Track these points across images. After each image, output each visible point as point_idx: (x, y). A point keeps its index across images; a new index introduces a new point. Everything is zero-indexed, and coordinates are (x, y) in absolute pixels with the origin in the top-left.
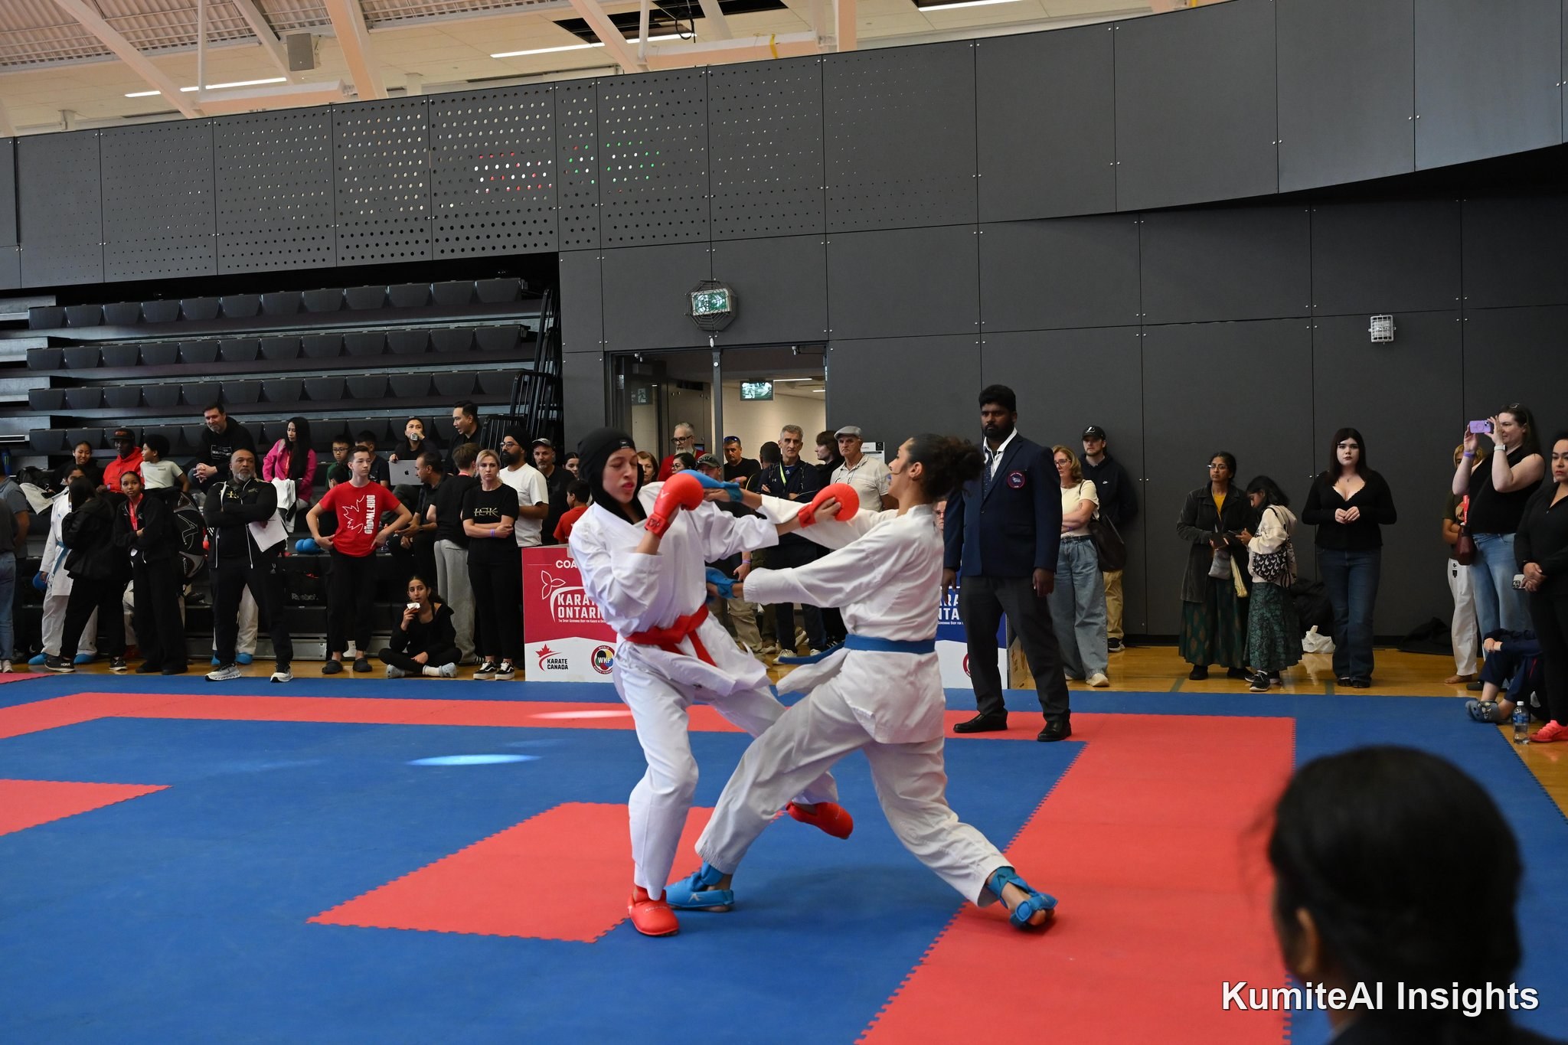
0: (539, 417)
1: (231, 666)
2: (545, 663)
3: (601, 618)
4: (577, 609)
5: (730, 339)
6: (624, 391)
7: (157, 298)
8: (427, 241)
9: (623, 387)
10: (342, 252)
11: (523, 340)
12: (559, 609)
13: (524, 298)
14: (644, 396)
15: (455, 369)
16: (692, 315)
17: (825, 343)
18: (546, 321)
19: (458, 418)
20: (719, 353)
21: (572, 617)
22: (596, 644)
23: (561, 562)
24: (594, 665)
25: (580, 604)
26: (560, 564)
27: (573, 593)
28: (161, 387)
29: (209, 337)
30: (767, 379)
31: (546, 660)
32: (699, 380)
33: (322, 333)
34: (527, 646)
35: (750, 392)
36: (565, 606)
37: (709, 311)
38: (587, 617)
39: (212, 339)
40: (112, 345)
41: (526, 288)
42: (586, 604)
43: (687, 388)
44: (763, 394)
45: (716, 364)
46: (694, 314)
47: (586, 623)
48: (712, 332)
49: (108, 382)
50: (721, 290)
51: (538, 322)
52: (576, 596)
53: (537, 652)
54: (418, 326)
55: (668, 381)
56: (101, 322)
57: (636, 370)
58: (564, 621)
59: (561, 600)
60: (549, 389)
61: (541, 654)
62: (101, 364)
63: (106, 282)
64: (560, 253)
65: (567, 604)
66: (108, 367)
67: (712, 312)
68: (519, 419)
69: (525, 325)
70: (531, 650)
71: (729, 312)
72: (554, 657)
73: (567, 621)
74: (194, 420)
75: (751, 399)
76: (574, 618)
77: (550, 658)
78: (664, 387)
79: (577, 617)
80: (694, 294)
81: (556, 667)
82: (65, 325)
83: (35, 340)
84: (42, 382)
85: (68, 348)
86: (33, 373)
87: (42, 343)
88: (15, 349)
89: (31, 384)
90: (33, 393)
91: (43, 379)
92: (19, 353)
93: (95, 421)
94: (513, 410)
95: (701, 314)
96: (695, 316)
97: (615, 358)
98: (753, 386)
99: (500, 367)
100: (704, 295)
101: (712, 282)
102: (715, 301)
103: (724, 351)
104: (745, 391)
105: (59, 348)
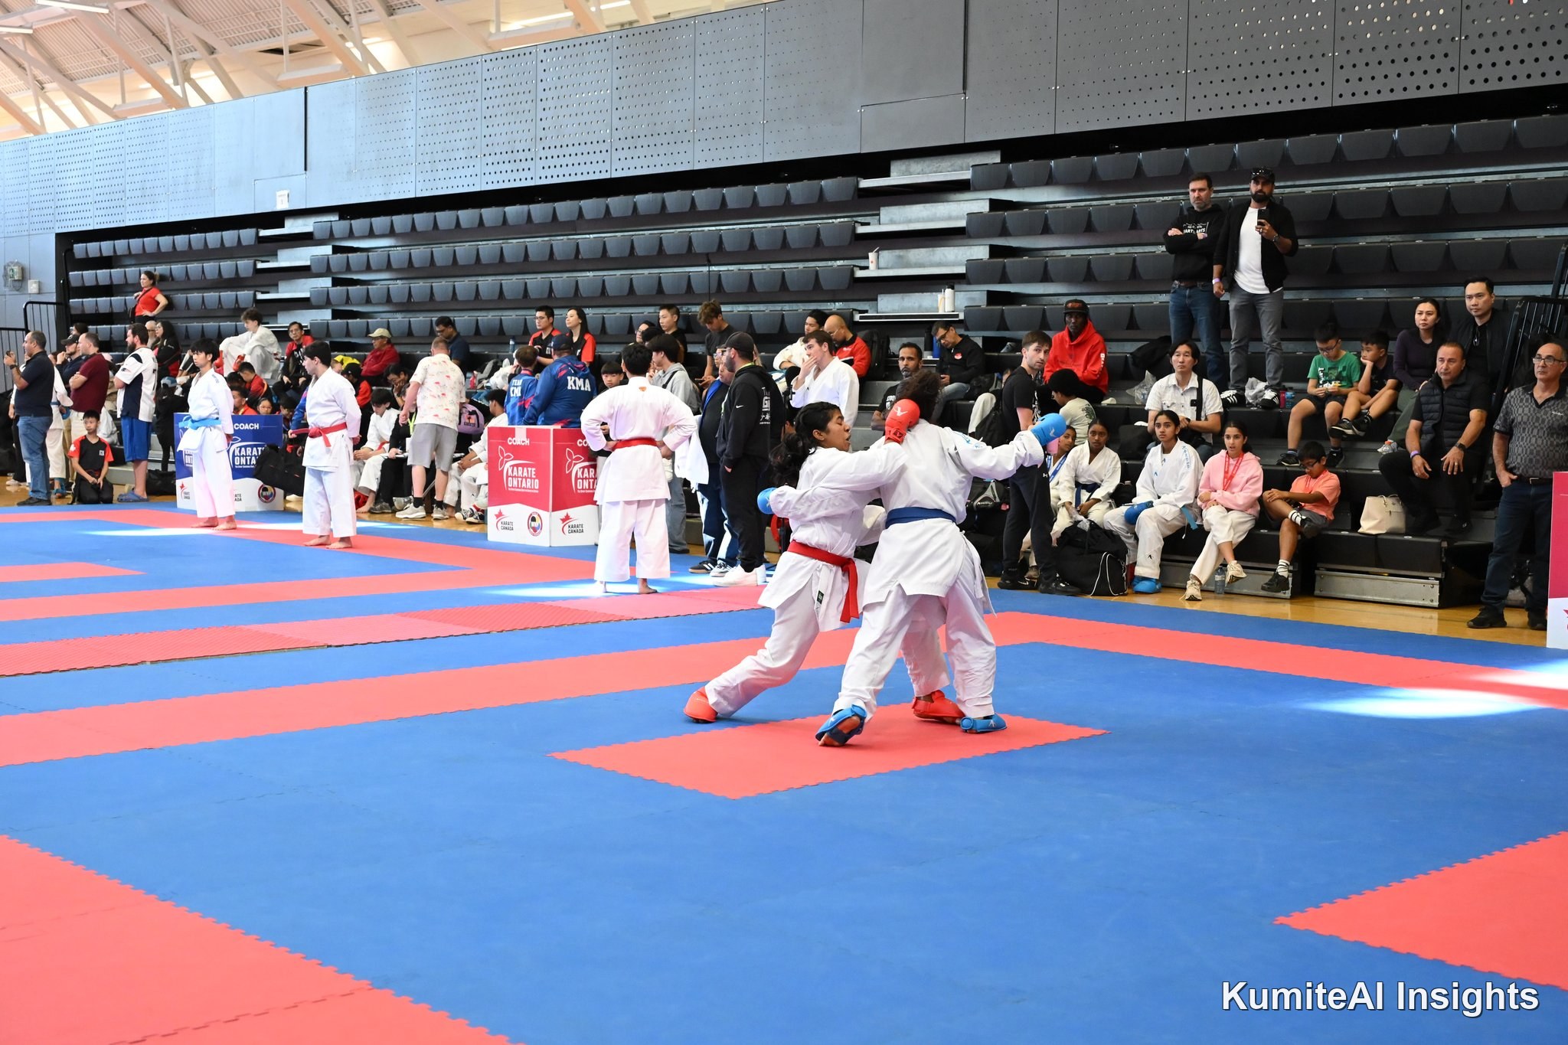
7: (1113, 152)
8: (1452, 69)
10: (1340, 85)
15: (1478, 236)
28: (1112, 257)
29: (1170, 198)
39: (1173, 200)
40: (1059, 207)
49: (1052, 252)
53: (1564, 610)
56: (1050, 181)
62: (1046, 230)
63: (1057, 132)
66: (1053, 233)
68: (1564, 302)
70: (1557, 607)
82: (1009, 184)
83: (977, 204)
84: (980, 252)
85: (1010, 212)
86: (971, 242)
87: (983, 207)
88: (954, 214)
89: (968, 253)
90: (971, 263)
91: (982, 247)
92: (957, 218)
93: (1035, 298)
94: (1556, 291)
99: (1541, 233)
105: (1001, 212)
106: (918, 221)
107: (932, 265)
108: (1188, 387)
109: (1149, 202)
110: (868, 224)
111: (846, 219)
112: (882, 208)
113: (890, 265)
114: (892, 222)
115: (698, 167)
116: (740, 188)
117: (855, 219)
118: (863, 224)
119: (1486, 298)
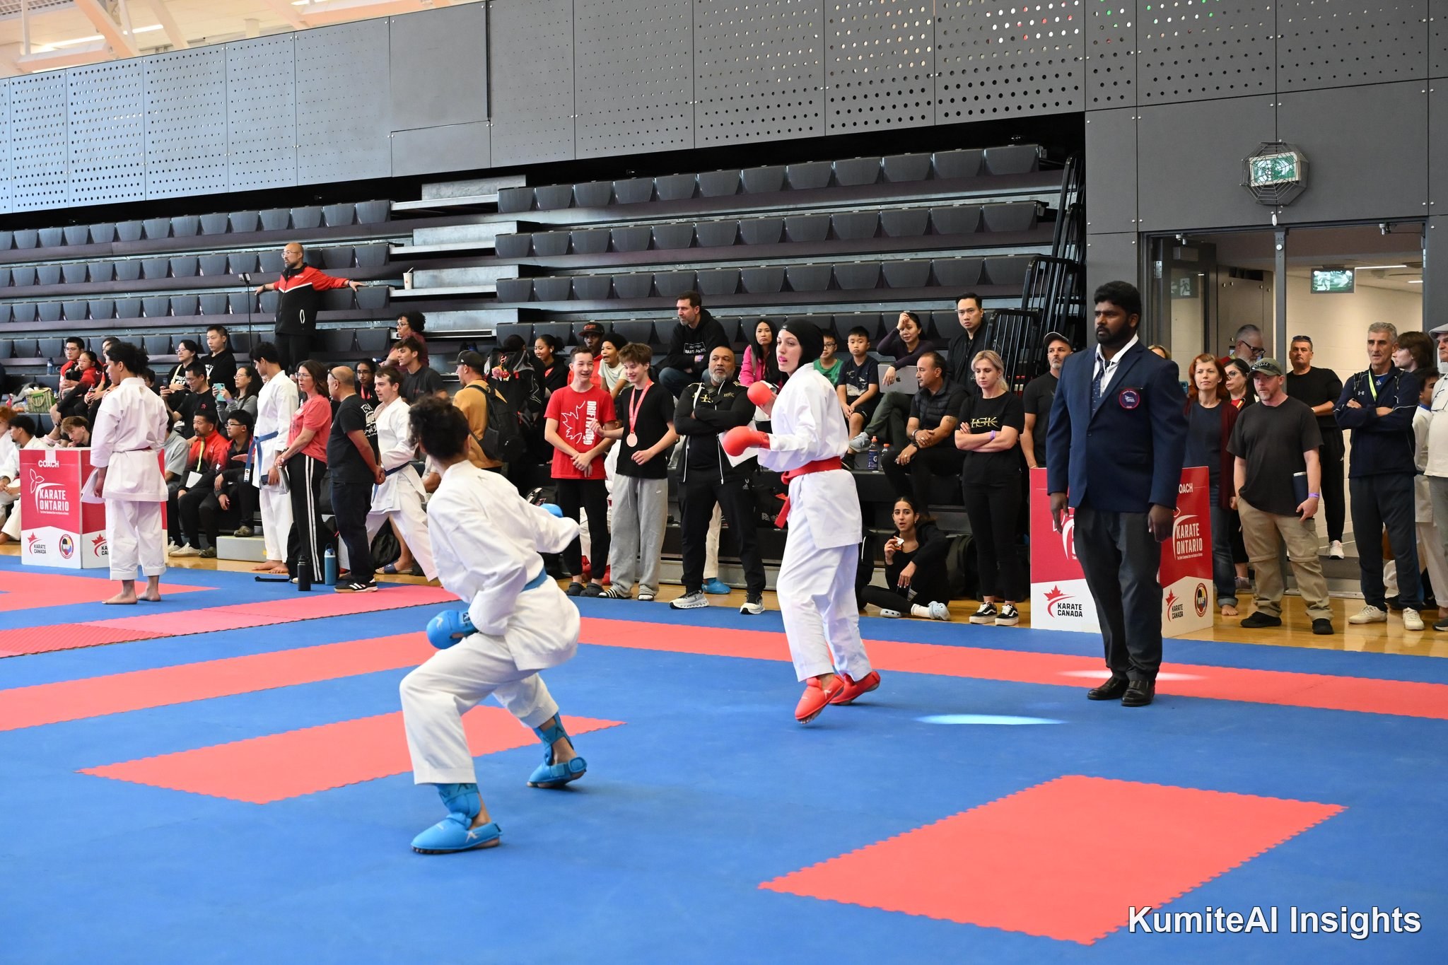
0: (1057, 313)
1: (698, 593)
2: (1055, 608)
5: (1296, 216)
6: (1161, 281)
7: (629, 177)
8: (929, 103)
9: (1161, 277)
10: (832, 119)
11: (1040, 220)
12: (1074, 542)
13: (1042, 168)
14: (1188, 288)
15: (958, 255)
16: (1249, 186)
17: (1423, 220)
18: (1068, 196)
19: (963, 312)
20: (1283, 233)
28: (633, 276)
29: (685, 220)
30: (1346, 266)
31: (1056, 604)
32: (1258, 268)
33: (808, 213)
34: (1033, 586)
35: (1324, 281)
37: (1272, 181)
39: (688, 222)
40: (582, 229)
41: (1045, 156)
43: (1242, 277)
44: (1340, 286)
45: (1279, 247)
46: (1252, 185)
48: (1276, 206)
49: (578, 271)
50: (1288, 154)
51: (1059, 195)
53: (1046, 595)
54: (916, 204)
55: (1218, 270)
56: (572, 204)
57: (1178, 254)
60: (1070, 278)
61: (1050, 596)
62: (570, 251)
63: (579, 159)
64: (1087, 114)
66: (577, 254)
67: (1275, 182)
68: (1032, 314)
69: (1043, 201)
70: (1039, 590)
71: (1297, 182)
72: (1066, 601)
74: (667, 314)
75: (1325, 292)
77: (1061, 602)
78: (1212, 276)
80: (1252, 160)
81: (1068, 613)
82: (533, 208)
83: (506, 226)
84: (511, 272)
85: (537, 233)
86: (501, 261)
87: (512, 229)
88: (484, 235)
89: (498, 273)
90: (501, 283)
91: (511, 267)
92: (487, 239)
93: (564, 315)
94: (1025, 304)
95: (1261, 184)
96: (1255, 187)
97: (1151, 241)
98: (1328, 275)
99: (1012, 252)
100: (1266, 160)
101: (1276, 144)
102: (1279, 167)
103: (1291, 231)
104: (1317, 281)
105: (529, 234)
106: (449, 242)
107: (464, 285)
109: (666, 223)
110: (402, 245)
111: (381, 241)
112: (415, 230)
113: (425, 285)
114: (425, 243)
115: (233, 190)
116: (275, 211)
117: (390, 240)
118: (397, 245)
119: (976, 312)
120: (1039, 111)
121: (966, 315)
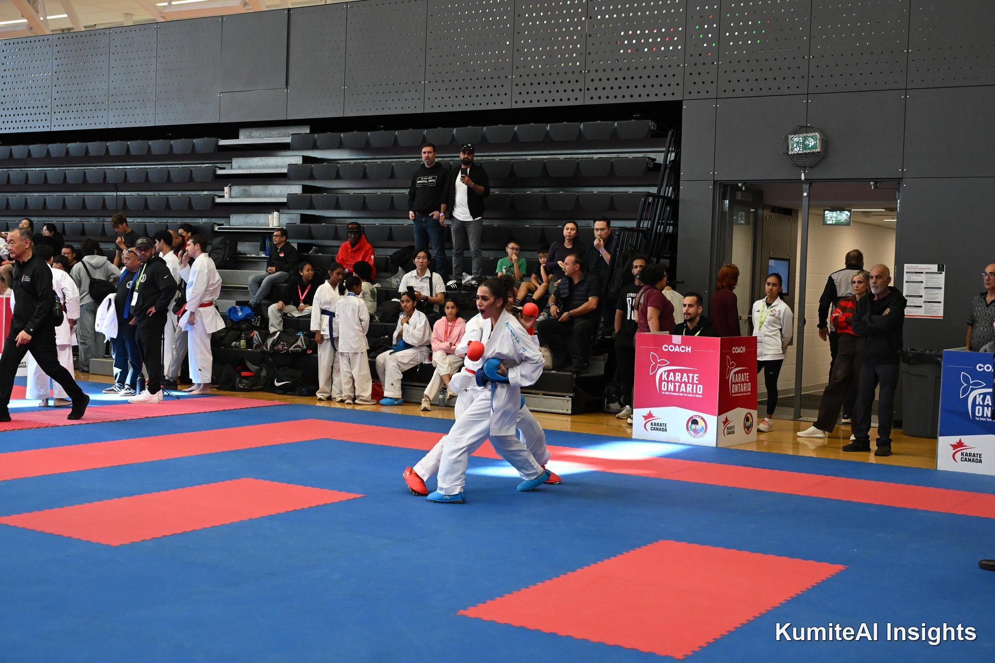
0: (658, 231)
2: (649, 426)
3: (697, 393)
4: (677, 384)
5: (817, 174)
6: (728, 213)
7: (380, 129)
8: (580, 90)
9: (727, 210)
10: (516, 97)
11: (650, 170)
12: (663, 383)
13: (653, 136)
14: (744, 219)
15: (595, 190)
16: (788, 154)
17: (899, 180)
18: (669, 155)
20: (808, 185)
21: (672, 390)
22: (691, 413)
23: (667, 346)
24: (688, 430)
25: (680, 381)
26: (665, 348)
27: (674, 371)
28: (379, 195)
29: (415, 160)
30: (846, 209)
31: (650, 423)
32: (790, 207)
33: (499, 159)
35: (831, 218)
36: (668, 382)
38: (685, 391)
40: (346, 163)
41: (655, 128)
42: (685, 381)
43: (779, 213)
44: (842, 221)
45: (805, 194)
46: (790, 153)
47: (683, 396)
48: (804, 168)
49: (342, 190)
50: (814, 134)
51: (662, 155)
52: (677, 374)
53: (643, 416)
54: (569, 156)
55: (764, 207)
56: (340, 146)
57: (739, 196)
58: (666, 393)
59: (664, 376)
60: (668, 209)
61: (646, 418)
62: (338, 177)
63: (345, 116)
64: (684, 101)
65: (669, 380)
66: (342, 179)
67: (804, 151)
68: (643, 231)
69: (652, 157)
70: (639, 414)
71: (819, 152)
72: (656, 421)
73: (668, 393)
74: (402, 221)
75: (832, 225)
76: (675, 391)
77: (653, 422)
78: (760, 211)
79: (677, 390)
80: (790, 137)
81: (657, 429)
82: (315, 147)
83: (294, 158)
84: (296, 189)
85: (314, 165)
86: (291, 182)
87: (298, 160)
88: (280, 164)
89: (289, 190)
90: (290, 196)
91: (297, 186)
92: (282, 167)
93: (331, 219)
94: (638, 224)
95: (795, 153)
96: (791, 155)
97: (722, 186)
98: (834, 214)
99: (631, 190)
100: (799, 137)
101: (806, 127)
102: (807, 142)
103: (812, 184)
104: (827, 217)
105: (309, 165)
106: (257, 167)
107: (265, 196)
108: (425, 276)
109: (402, 162)
110: (224, 169)
111: (210, 165)
112: (233, 159)
113: (238, 195)
114: (240, 168)
115: (111, 127)
116: (139, 141)
117: (216, 165)
118: (221, 168)
119: (606, 231)
120: (652, 99)
121: (599, 232)
